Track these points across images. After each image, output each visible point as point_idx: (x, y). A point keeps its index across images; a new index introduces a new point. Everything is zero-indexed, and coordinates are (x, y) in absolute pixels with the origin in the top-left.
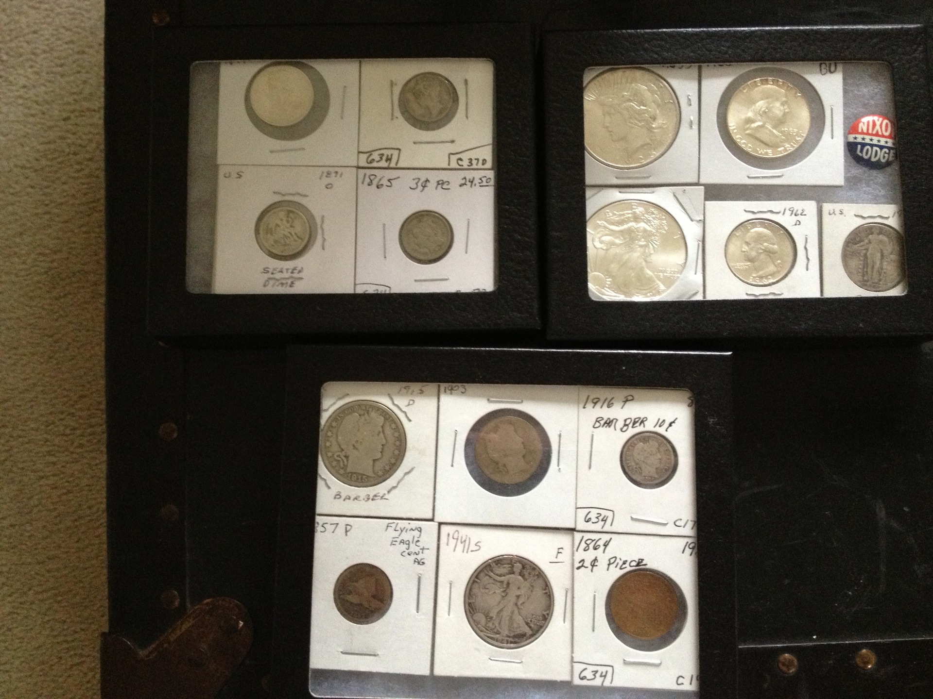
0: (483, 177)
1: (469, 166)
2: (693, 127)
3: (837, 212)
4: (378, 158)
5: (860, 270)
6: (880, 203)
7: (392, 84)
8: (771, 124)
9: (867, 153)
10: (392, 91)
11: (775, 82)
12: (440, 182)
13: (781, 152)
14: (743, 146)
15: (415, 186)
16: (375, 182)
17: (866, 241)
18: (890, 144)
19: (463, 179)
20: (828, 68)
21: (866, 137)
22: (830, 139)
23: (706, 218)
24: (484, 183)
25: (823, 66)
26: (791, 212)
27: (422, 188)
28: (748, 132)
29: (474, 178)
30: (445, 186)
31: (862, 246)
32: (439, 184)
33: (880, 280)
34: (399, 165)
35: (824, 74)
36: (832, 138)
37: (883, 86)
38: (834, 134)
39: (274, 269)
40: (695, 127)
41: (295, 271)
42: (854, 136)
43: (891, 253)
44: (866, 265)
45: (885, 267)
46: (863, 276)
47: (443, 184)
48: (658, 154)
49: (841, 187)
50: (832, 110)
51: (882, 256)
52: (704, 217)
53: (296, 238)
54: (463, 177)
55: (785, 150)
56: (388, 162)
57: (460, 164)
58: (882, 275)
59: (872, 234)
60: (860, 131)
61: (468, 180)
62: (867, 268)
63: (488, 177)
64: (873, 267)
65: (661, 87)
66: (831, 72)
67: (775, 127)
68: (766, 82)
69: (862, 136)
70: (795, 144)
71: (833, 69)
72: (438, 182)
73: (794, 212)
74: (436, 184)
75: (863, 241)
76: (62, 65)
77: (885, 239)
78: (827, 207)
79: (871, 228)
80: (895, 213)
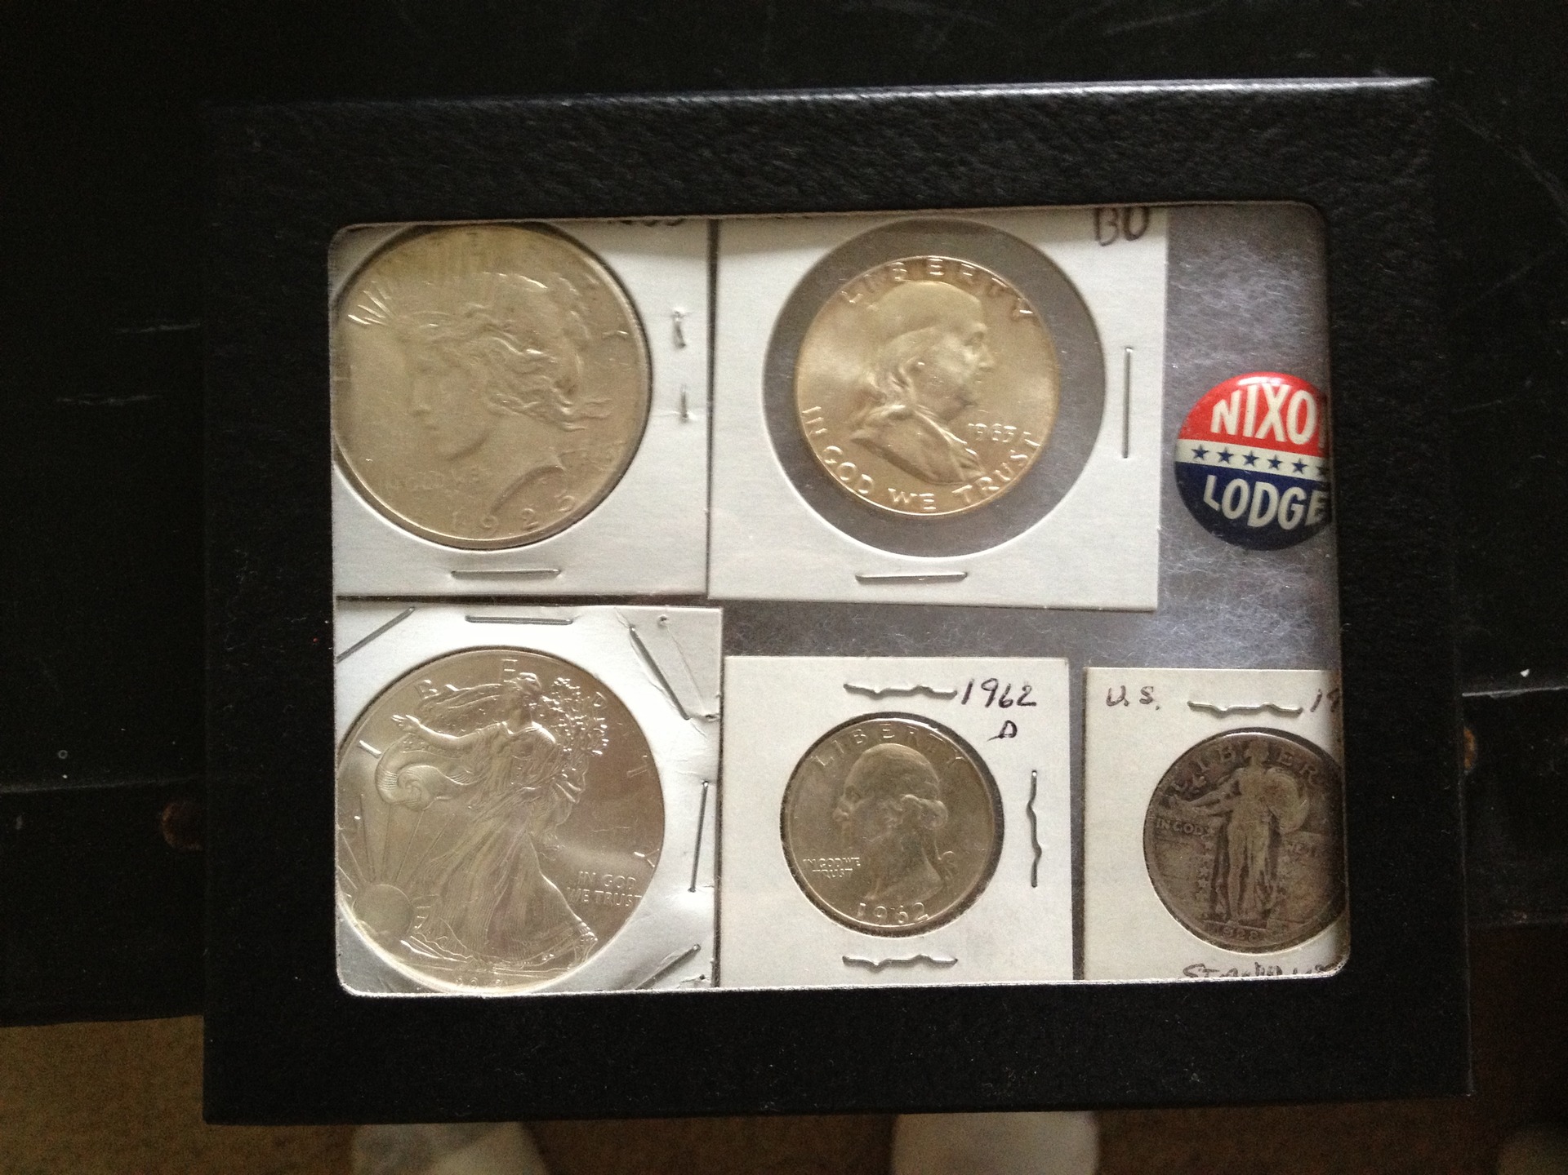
2: (691, 415)
3: (1134, 696)
5: (1202, 883)
6: (1274, 665)
8: (933, 409)
9: (1235, 503)
11: (950, 272)
13: (964, 498)
14: (843, 479)
17: (1227, 788)
18: (1310, 473)
20: (1120, 223)
21: (1233, 448)
22: (1120, 456)
23: (727, 711)
25: (1107, 217)
26: (989, 693)
28: (859, 434)
31: (1210, 805)
33: (1266, 914)
35: (1109, 243)
36: (1126, 454)
37: (1296, 281)
38: (1132, 443)
40: (698, 416)
42: (1196, 444)
43: (1305, 827)
44: (1221, 867)
45: (1281, 870)
46: (1213, 900)
48: (582, 502)
49: (1150, 612)
50: (1128, 359)
51: (1275, 835)
52: (722, 708)
55: (976, 492)
58: (1274, 895)
59: (1246, 762)
60: (1215, 429)
62: (1226, 875)
64: (1245, 871)
65: (592, 287)
66: (1132, 237)
67: (946, 418)
68: (920, 269)
69: (1220, 447)
70: (1006, 473)
71: (1136, 225)
73: (998, 696)
75: (1214, 787)
77: (1288, 781)
78: (1103, 679)
79: (1246, 743)
80: (1320, 697)
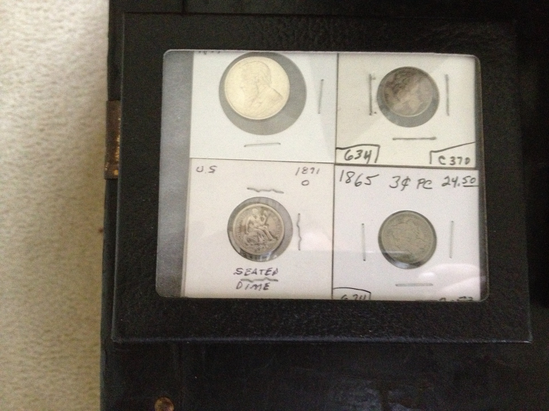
0: (467, 177)
1: (451, 164)
4: (356, 155)
7: (371, 78)
10: (370, 84)
12: (422, 181)
15: (394, 185)
16: (353, 180)
19: (446, 178)
24: (468, 184)
27: (403, 186)
29: (457, 178)
30: (426, 185)
32: (420, 183)
34: (378, 163)
39: (248, 270)
41: (269, 273)
47: (425, 182)
53: (271, 238)
54: (446, 176)
56: (367, 159)
57: (443, 162)
61: (451, 179)
63: (472, 177)
72: (420, 180)
74: (417, 183)
76: (40, 92)
